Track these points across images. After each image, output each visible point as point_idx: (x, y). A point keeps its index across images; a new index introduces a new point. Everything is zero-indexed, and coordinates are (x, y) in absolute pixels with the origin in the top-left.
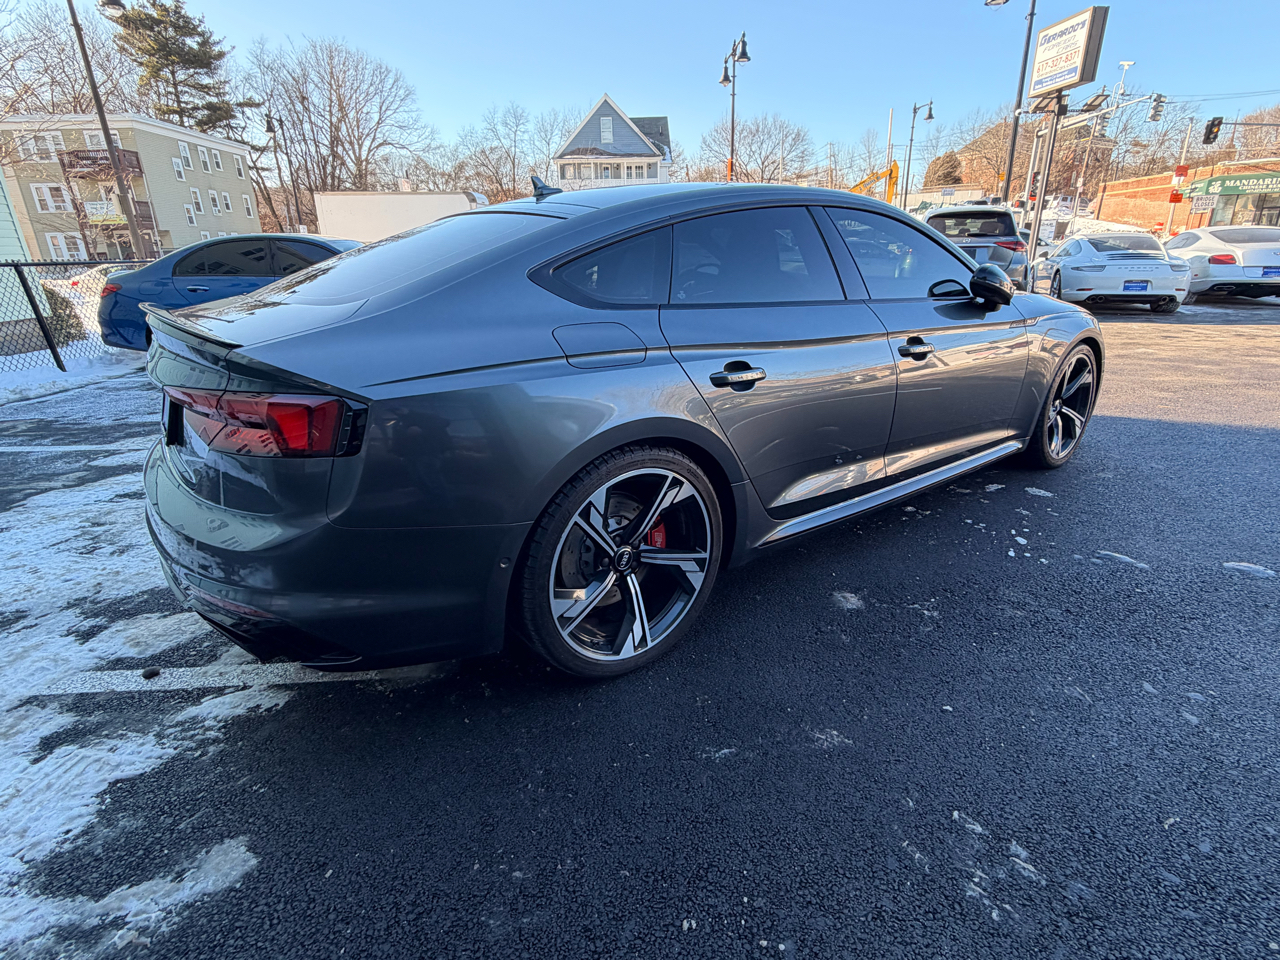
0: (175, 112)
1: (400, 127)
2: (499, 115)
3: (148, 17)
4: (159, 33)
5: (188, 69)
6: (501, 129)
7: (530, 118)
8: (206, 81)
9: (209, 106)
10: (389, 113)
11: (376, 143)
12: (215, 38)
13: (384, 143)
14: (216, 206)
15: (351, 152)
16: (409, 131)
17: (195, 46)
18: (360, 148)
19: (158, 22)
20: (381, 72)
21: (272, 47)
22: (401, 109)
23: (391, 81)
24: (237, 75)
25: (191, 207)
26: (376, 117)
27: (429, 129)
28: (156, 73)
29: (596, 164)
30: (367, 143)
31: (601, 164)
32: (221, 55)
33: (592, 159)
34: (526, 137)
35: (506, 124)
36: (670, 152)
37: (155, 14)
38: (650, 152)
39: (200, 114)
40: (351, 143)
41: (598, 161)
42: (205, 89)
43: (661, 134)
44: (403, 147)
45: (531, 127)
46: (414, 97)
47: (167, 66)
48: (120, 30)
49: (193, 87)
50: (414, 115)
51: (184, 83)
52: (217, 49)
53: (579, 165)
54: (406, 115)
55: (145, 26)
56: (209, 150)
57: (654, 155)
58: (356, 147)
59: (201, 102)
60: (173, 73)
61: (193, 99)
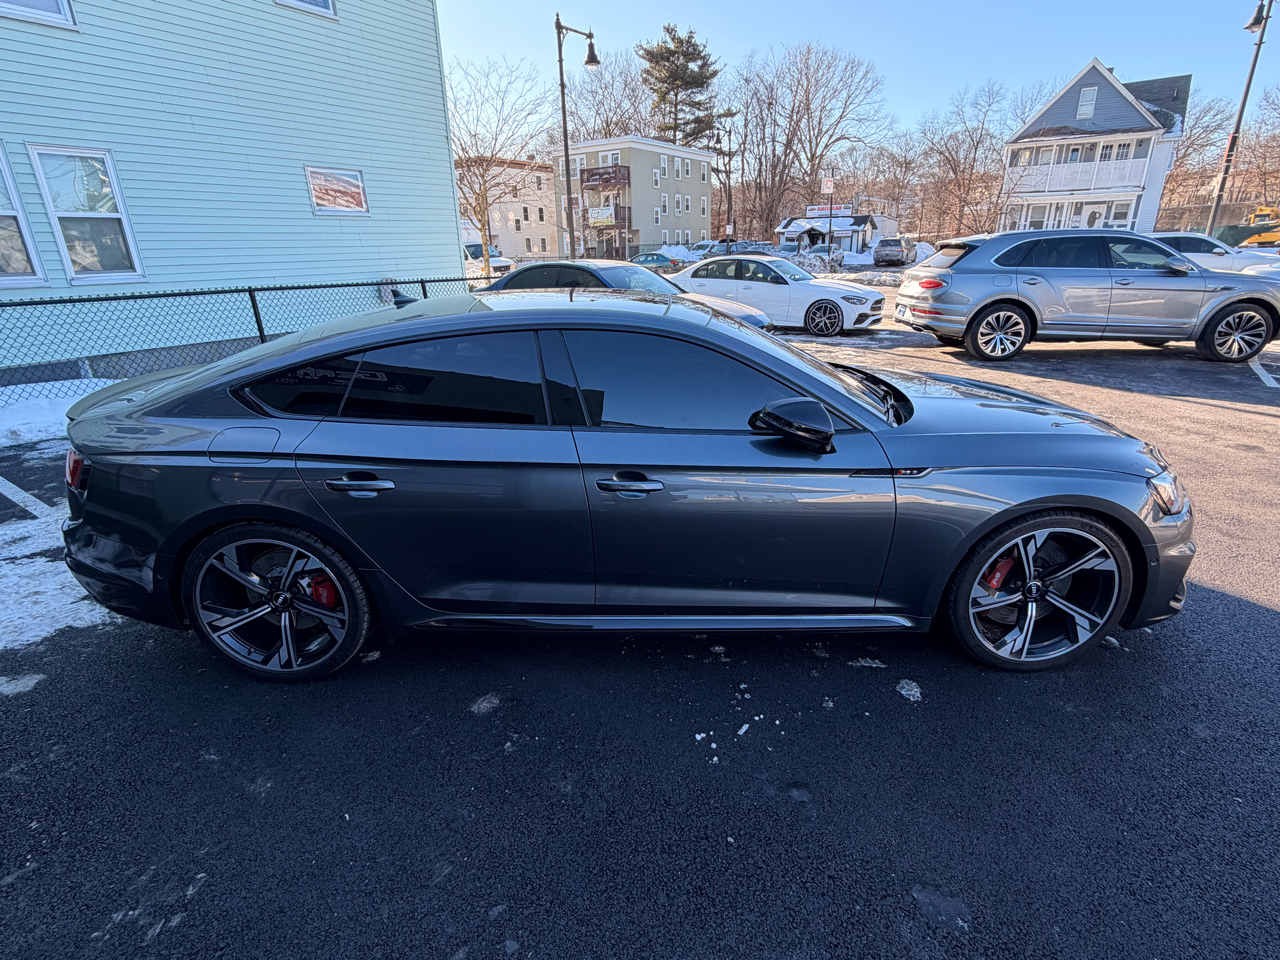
0: (671, 128)
1: (860, 120)
2: (970, 96)
3: (668, 50)
4: (673, 62)
5: (687, 90)
6: (969, 111)
7: (1009, 95)
8: (699, 98)
9: (698, 120)
10: (852, 107)
11: (834, 138)
12: (712, 59)
13: (842, 138)
14: (678, 207)
15: (808, 150)
16: (867, 124)
17: (696, 69)
18: (817, 145)
19: (673, 53)
20: (853, 65)
21: (758, 60)
22: (865, 102)
23: (861, 74)
24: (724, 92)
25: (659, 209)
26: (837, 114)
27: (890, 119)
28: (663, 98)
29: (1061, 146)
30: (825, 140)
31: (1069, 146)
32: (715, 73)
33: (1055, 141)
34: (998, 116)
35: (975, 104)
36: (1183, 122)
37: (672, 46)
38: (1146, 125)
39: (689, 128)
40: (810, 142)
41: (1065, 142)
42: (697, 105)
43: (1175, 99)
44: (860, 140)
45: (1006, 104)
46: (881, 87)
47: (673, 89)
48: (647, 65)
49: (689, 105)
50: (876, 106)
51: (683, 102)
52: (712, 68)
53: (1038, 148)
54: (868, 107)
55: (663, 59)
56: (683, 159)
57: (1152, 128)
58: (814, 145)
59: (692, 117)
60: (676, 95)
61: (687, 115)
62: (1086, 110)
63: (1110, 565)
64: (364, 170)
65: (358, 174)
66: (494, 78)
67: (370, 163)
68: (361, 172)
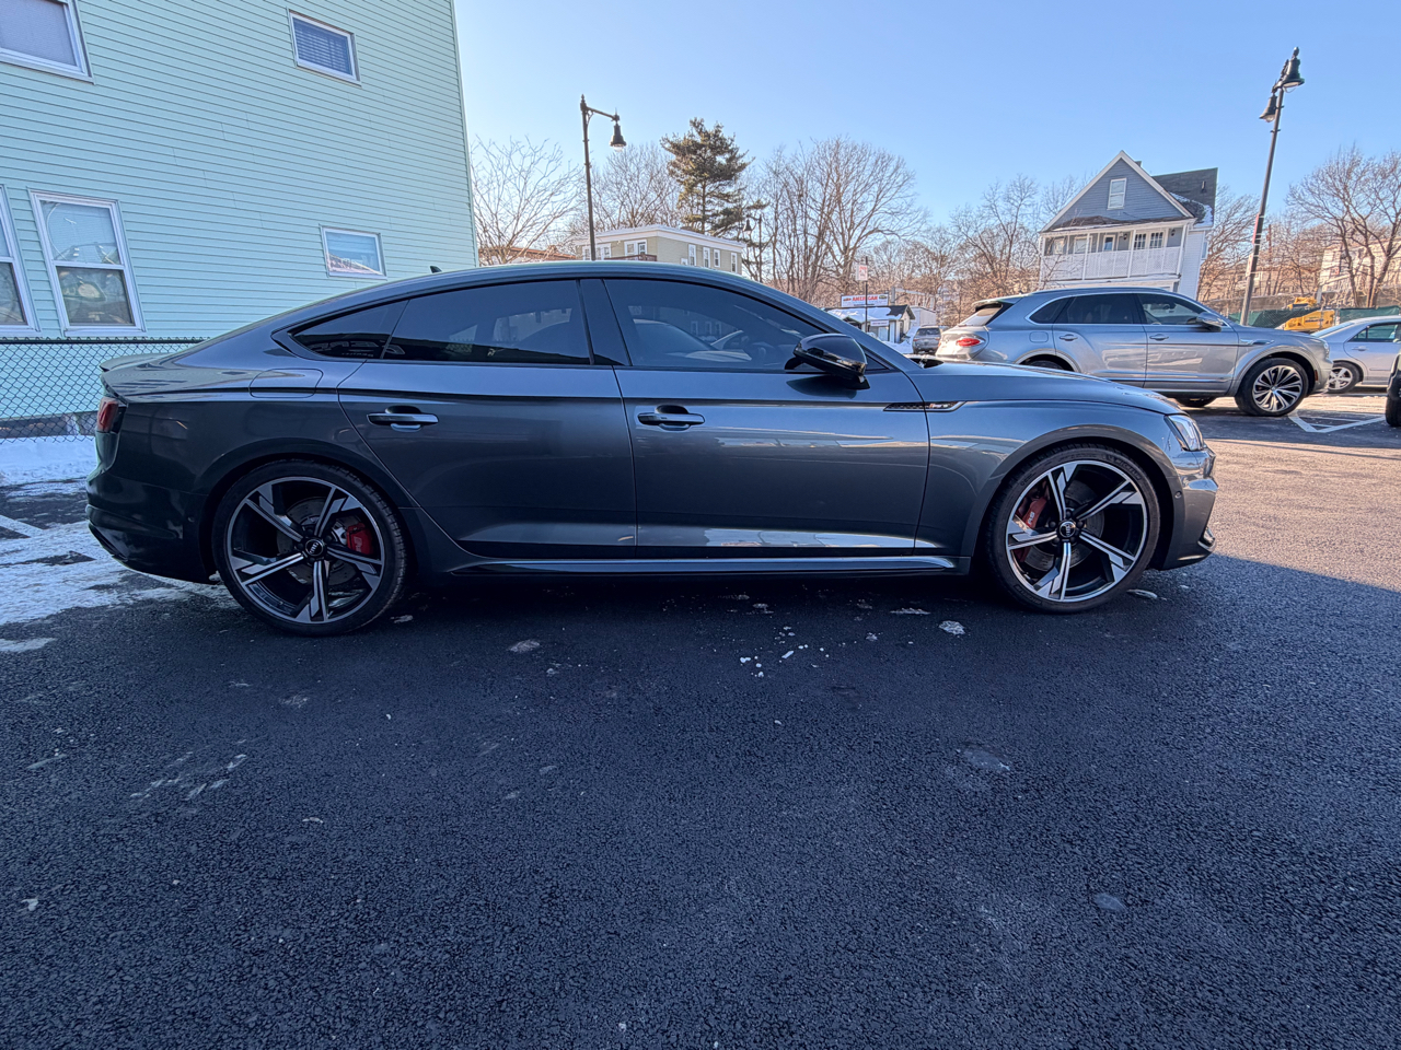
0: (699, 219)
1: (892, 214)
2: (1002, 190)
3: (695, 143)
4: (700, 155)
5: (715, 182)
6: (1001, 205)
7: (1040, 189)
8: (728, 190)
9: (726, 212)
10: (884, 200)
11: (867, 231)
12: (740, 153)
13: (876, 230)
15: (840, 242)
16: (900, 217)
17: (724, 162)
18: (850, 237)
19: (699, 146)
21: (787, 154)
22: (897, 195)
24: (753, 183)
26: (869, 207)
27: (922, 213)
28: (690, 189)
29: (1095, 235)
30: (857, 232)
31: (1102, 235)
32: (743, 167)
33: (1088, 230)
34: (1030, 210)
35: (1008, 199)
36: (1213, 213)
37: (699, 139)
38: (1176, 215)
39: (717, 219)
40: (842, 234)
41: (1099, 231)
42: (727, 197)
43: (1203, 191)
44: (893, 233)
45: (1037, 198)
47: (701, 181)
48: (673, 158)
49: (718, 197)
50: (908, 199)
51: (711, 194)
52: (740, 161)
53: (1072, 237)
54: (900, 201)
55: (689, 152)
56: (712, 249)
57: (1183, 218)
58: (847, 236)
59: (720, 209)
60: (704, 187)
61: (715, 206)
62: (1117, 201)
63: (1136, 499)
64: (382, 233)
65: (376, 237)
66: (516, 158)
67: (388, 226)
68: (379, 235)
